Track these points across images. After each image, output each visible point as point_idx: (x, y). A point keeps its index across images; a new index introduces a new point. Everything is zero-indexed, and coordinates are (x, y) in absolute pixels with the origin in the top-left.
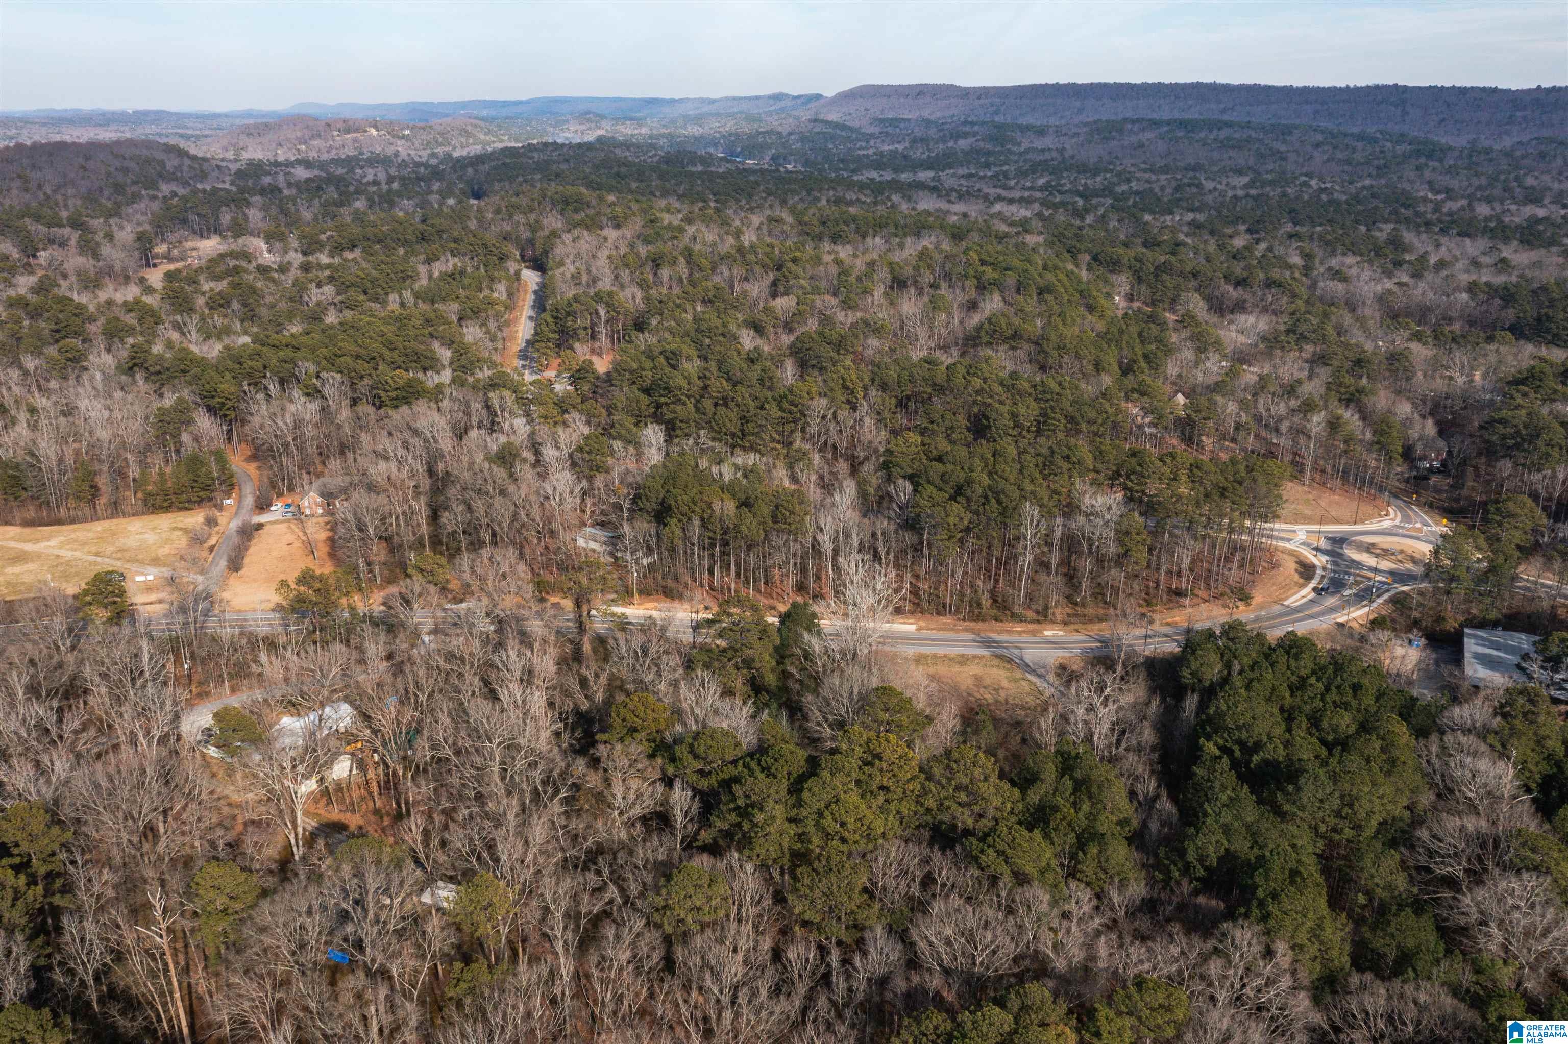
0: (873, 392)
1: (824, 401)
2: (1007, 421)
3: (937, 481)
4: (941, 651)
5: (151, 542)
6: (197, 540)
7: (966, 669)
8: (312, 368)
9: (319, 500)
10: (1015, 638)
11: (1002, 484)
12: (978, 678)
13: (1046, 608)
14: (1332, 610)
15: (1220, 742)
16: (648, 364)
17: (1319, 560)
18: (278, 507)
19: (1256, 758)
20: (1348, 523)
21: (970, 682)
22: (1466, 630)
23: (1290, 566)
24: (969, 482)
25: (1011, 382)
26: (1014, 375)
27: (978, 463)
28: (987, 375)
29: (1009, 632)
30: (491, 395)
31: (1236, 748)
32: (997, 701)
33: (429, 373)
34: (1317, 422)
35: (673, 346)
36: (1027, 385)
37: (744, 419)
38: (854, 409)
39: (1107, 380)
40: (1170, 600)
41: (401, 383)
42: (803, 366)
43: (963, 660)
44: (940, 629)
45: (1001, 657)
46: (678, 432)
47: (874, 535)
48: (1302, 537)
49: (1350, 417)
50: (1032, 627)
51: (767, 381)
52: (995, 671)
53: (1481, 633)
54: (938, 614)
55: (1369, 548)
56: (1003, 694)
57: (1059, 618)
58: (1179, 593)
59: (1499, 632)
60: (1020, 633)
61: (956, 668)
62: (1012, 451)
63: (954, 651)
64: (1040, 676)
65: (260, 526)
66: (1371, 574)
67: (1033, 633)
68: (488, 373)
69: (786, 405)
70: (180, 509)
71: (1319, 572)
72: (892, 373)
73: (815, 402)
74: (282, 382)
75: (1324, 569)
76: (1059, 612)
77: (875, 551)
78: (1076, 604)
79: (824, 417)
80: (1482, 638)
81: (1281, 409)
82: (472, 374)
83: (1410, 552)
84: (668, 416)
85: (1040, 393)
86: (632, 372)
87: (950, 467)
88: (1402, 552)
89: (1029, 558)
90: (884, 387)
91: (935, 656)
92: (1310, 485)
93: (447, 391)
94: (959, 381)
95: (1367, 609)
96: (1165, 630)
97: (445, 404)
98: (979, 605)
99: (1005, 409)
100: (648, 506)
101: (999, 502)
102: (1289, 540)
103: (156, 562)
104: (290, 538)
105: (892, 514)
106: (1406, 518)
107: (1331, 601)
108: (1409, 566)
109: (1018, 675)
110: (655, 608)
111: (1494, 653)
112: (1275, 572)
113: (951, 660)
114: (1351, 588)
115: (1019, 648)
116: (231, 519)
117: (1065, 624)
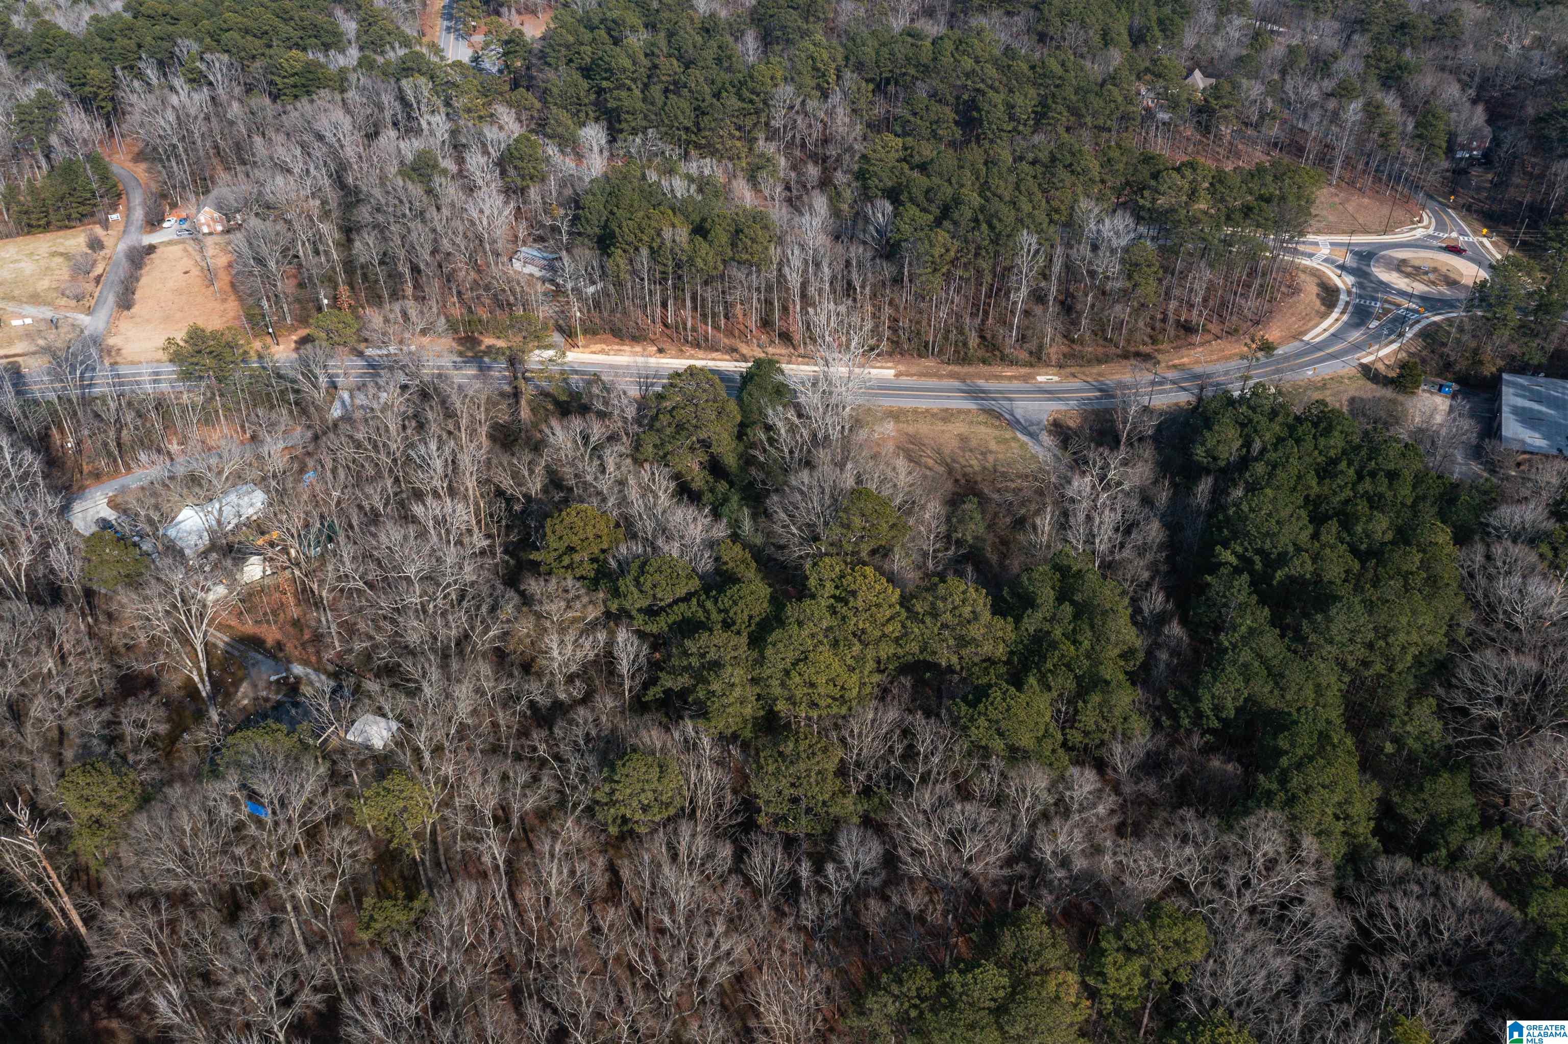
0: (848, 74)
1: (790, 89)
2: (1000, 112)
3: (921, 198)
4: (923, 404)
5: (28, 272)
6: (81, 269)
7: (950, 427)
8: (195, 47)
9: (216, 215)
10: (1004, 385)
11: (996, 204)
12: (963, 439)
13: (1041, 347)
14: (1357, 347)
15: (1239, 549)
16: (587, 36)
17: (1344, 282)
18: (171, 223)
19: (1279, 574)
20: (1377, 233)
21: (955, 443)
22: (1505, 376)
23: (1311, 289)
24: (957, 201)
25: (1005, 61)
26: (1008, 51)
27: (968, 177)
28: (979, 52)
29: (998, 377)
30: (404, 82)
31: (1257, 558)
32: (985, 468)
33: (332, 52)
34: (1353, 111)
35: (615, 14)
36: (1025, 67)
37: (700, 112)
38: (825, 95)
39: (1116, 57)
40: (1177, 337)
41: (298, 67)
42: (767, 40)
43: (947, 416)
44: (921, 375)
45: (989, 412)
46: (624, 125)
47: (848, 264)
48: (1325, 251)
49: (1390, 102)
50: (1024, 371)
51: (723, 59)
52: (983, 429)
53: (1521, 380)
54: (920, 356)
55: (1400, 266)
56: (991, 458)
57: (1054, 358)
58: (1188, 329)
59: (1541, 378)
60: (1010, 378)
61: (940, 426)
62: (1006, 157)
63: (935, 405)
64: (1031, 435)
65: (151, 249)
66: (1399, 300)
67: (1026, 378)
68: (401, 52)
69: (746, 94)
70: (60, 228)
71: (1343, 297)
72: (868, 52)
73: (780, 90)
74: (161, 65)
75: (1349, 293)
76: (1054, 351)
77: (849, 284)
78: (1073, 341)
79: (791, 107)
80: (1523, 387)
81: (1313, 92)
82: (383, 53)
83: (1444, 270)
84: (611, 104)
85: (1039, 74)
86: (568, 47)
87: (936, 180)
88: (1435, 270)
89: (1024, 292)
90: (859, 67)
91: (915, 411)
92: (1338, 185)
93: (353, 77)
94: (946, 60)
95: (1395, 346)
96: (1171, 375)
97: (351, 94)
98: (965, 344)
99: (998, 99)
100: (589, 231)
101: (991, 227)
102: (1311, 256)
103: (35, 299)
104: (187, 263)
105: (869, 239)
106: (1441, 226)
107: (1356, 335)
108: (1444, 289)
109: (1008, 435)
110: (602, 352)
111: (1536, 406)
112: (1295, 299)
113: (934, 415)
114: (1378, 319)
115: (1010, 399)
116: (119, 239)
117: (1061, 367)
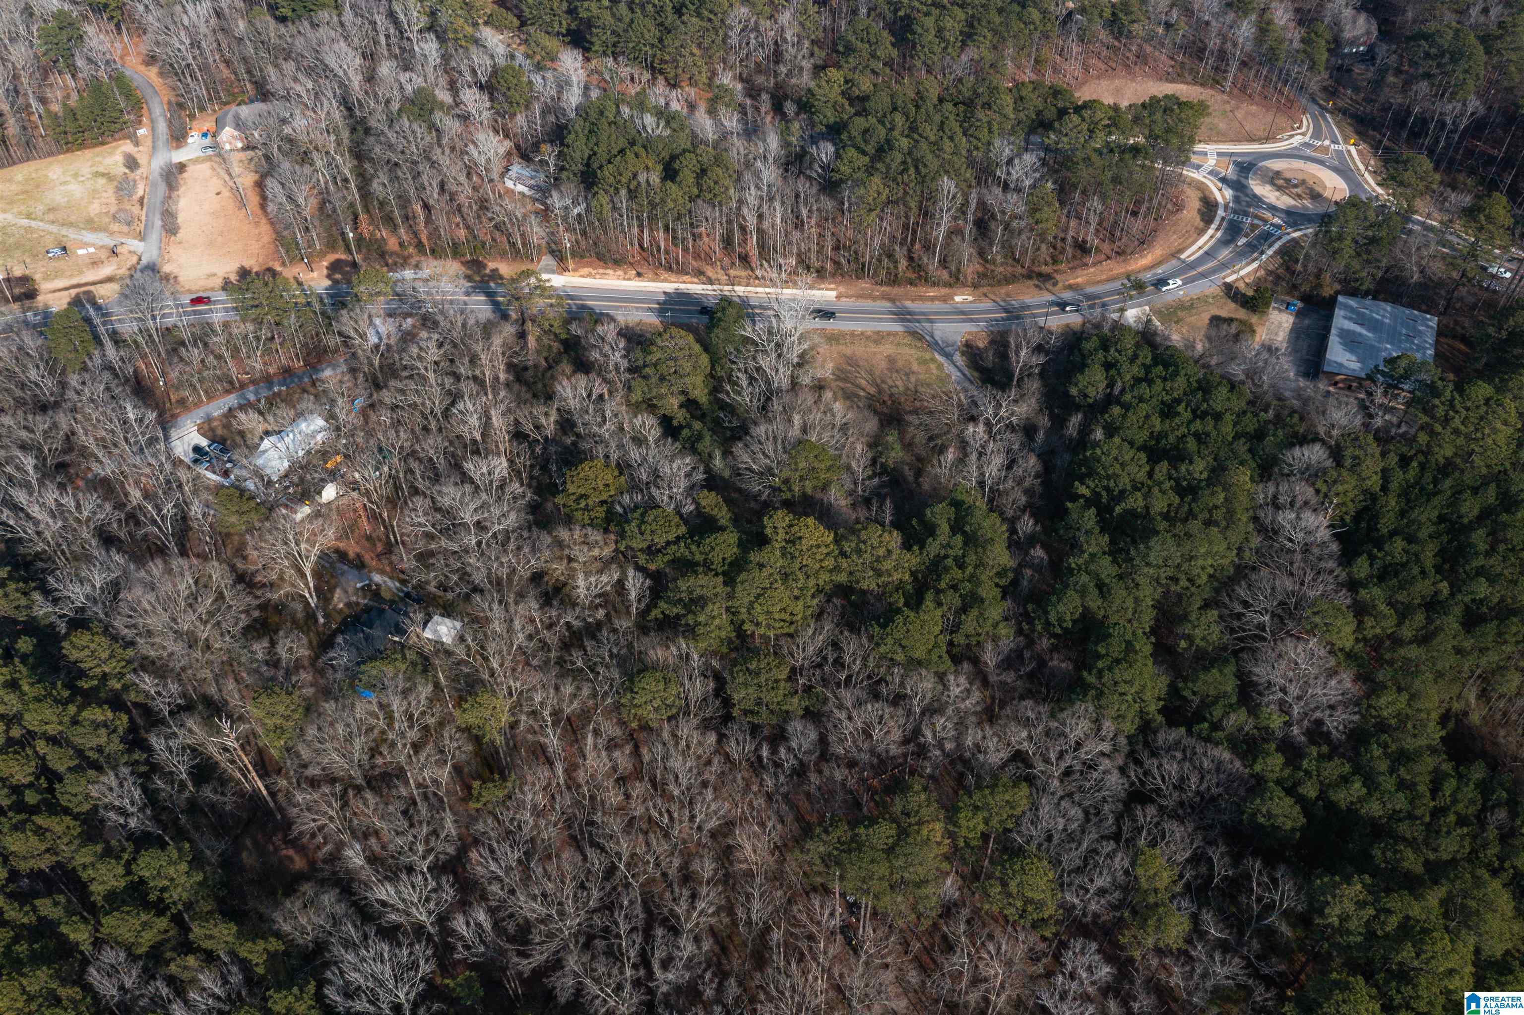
1: (744, 9)
4: (858, 327)
5: (78, 195)
7: (881, 348)
9: (236, 133)
10: (927, 306)
11: (922, 146)
12: (891, 360)
13: (959, 267)
14: (1224, 266)
15: (1092, 485)
17: (1223, 195)
18: (194, 139)
19: (1119, 507)
20: (1260, 141)
21: (883, 365)
22: (1340, 298)
23: (1193, 204)
24: (889, 144)
27: (899, 119)
29: (922, 298)
31: (1104, 493)
32: (907, 389)
34: (1247, 27)
37: (663, 28)
38: (776, 18)
40: (1074, 257)
43: (879, 338)
44: (859, 296)
45: (913, 334)
47: (796, 197)
48: (1212, 162)
49: (1281, 13)
50: (944, 291)
52: (907, 350)
53: (1352, 303)
54: (858, 278)
55: (1274, 179)
56: (913, 379)
57: (970, 279)
58: (1082, 248)
59: (1368, 302)
60: (932, 299)
61: (873, 348)
63: (869, 327)
64: (946, 356)
65: (182, 167)
66: (1268, 215)
67: (945, 299)
69: (704, 12)
70: (95, 145)
71: (1221, 213)
73: (735, 10)
75: (1226, 208)
76: (971, 269)
77: (798, 216)
78: (987, 261)
79: (746, 26)
80: (1352, 309)
83: (1312, 182)
87: (872, 121)
88: (1303, 182)
89: (945, 228)
91: (852, 334)
92: (1230, 92)
95: (1255, 265)
96: (1066, 295)
98: (896, 266)
100: (574, 167)
101: (918, 170)
102: (1198, 167)
103: (92, 225)
104: (216, 184)
105: (814, 175)
106: (1317, 132)
107: (1225, 253)
108: (1307, 203)
109: (928, 356)
110: (589, 275)
111: (1358, 329)
112: (1178, 216)
113: (868, 338)
114: (1246, 236)
115: (931, 321)
116: (151, 156)
117: (975, 286)
